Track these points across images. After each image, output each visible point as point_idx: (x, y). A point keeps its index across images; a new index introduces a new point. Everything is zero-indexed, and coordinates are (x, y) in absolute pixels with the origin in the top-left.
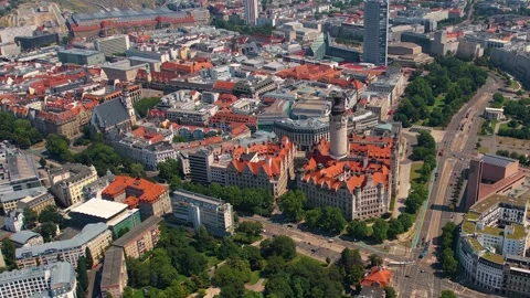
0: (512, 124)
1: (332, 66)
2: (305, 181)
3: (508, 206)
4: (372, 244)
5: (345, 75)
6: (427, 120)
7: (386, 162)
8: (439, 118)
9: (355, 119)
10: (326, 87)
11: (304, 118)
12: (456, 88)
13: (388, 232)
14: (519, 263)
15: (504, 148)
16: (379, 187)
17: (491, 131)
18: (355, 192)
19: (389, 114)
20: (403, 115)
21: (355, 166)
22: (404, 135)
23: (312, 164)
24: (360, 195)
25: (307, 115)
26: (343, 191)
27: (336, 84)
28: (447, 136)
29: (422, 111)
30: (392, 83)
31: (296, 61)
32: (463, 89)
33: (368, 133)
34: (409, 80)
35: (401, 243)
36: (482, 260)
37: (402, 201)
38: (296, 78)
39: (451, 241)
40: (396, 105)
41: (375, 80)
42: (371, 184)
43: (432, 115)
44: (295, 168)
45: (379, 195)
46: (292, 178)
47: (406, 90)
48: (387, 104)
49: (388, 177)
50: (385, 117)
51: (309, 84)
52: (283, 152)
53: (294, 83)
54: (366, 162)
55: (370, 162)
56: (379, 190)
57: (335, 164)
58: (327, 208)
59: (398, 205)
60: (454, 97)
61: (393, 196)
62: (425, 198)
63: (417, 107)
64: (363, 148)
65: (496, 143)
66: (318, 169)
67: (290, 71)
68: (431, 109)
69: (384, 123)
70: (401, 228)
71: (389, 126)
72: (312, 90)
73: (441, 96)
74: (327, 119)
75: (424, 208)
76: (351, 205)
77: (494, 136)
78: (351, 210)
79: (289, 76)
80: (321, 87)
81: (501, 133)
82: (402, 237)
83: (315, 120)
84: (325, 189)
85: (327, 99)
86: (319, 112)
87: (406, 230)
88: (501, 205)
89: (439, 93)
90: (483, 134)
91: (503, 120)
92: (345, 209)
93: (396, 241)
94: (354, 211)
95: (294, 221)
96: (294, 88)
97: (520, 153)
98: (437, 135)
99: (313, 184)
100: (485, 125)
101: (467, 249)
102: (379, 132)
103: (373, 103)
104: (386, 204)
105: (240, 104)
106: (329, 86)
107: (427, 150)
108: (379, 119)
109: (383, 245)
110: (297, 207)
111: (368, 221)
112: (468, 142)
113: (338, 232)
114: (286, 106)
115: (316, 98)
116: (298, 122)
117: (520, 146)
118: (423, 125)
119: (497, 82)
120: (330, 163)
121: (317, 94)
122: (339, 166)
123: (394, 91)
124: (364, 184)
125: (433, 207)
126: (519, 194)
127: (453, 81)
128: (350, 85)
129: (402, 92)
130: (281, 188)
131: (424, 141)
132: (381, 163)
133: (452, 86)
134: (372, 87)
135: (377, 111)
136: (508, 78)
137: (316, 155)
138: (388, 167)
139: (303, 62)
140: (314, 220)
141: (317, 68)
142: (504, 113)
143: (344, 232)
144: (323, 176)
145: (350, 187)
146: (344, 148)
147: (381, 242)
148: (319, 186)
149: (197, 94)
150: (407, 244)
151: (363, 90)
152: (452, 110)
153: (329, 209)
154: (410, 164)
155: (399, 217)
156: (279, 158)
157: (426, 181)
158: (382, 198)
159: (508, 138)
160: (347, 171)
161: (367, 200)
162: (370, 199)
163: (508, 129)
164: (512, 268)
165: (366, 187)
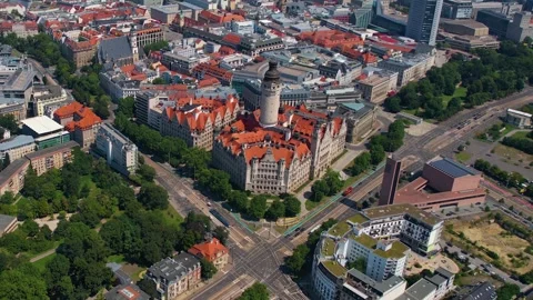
1: (363, 36)
3: (414, 221)
4: (246, 219)
5: (367, 46)
7: (310, 140)
9: (329, 92)
10: (332, 56)
16: (279, 163)
17: (497, 137)
18: (251, 162)
19: (389, 95)
21: (277, 138)
24: (256, 166)
27: (348, 55)
28: (434, 131)
30: (409, 63)
33: (331, 109)
35: (276, 227)
36: (321, 267)
37: (313, 185)
41: (396, 57)
42: (270, 158)
45: (278, 172)
48: (387, 83)
50: (379, 99)
56: (279, 168)
57: (255, 131)
59: (307, 189)
61: (310, 178)
65: (488, 152)
67: (311, 34)
69: (357, 102)
71: (359, 106)
75: (333, 199)
76: (245, 174)
77: (495, 143)
78: (245, 180)
79: (306, 39)
80: (327, 54)
81: (506, 142)
82: (282, 222)
83: (284, 86)
84: (230, 153)
87: (293, 216)
88: (406, 217)
90: (482, 137)
91: (525, 127)
93: (273, 223)
94: (248, 181)
96: (297, 52)
99: (222, 146)
100: (494, 129)
103: (369, 79)
104: (285, 182)
105: (232, 59)
106: (336, 55)
112: (453, 144)
115: (312, 65)
117: (517, 161)
118: (416, 114)
120: (254, 128)
121: (315, 61)
122: (260, 135)
123: (407, 71)
124: (263, 157)
125: (344, 201)
126: (460, 214)
128: (361, 57)
132: (302, 140)
134: (382, 64)
135: (367, 89)
137: (246, 119)
138: (309, 146)
141: (344, 35)
142: (532, 119)
144: (233, 140)
145: (247, 157)
146: (272, 116)
148: (226, 148)
149: (202, 43)
154: (361, 151)
157: (360, 172)
158: (282, 176)
159: (511, 149)
160: (268, 141)
161: (264, 173)
162: (268, 174)
163: (524, 138)
164: (346, 285)
165: (265, 159)
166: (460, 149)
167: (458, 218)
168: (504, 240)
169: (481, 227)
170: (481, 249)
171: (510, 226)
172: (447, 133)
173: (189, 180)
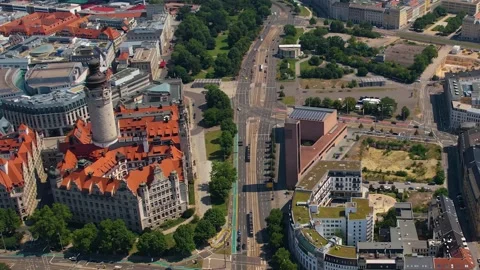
0: (314, 62)
1: (72, 11)
2: (63, 188)
3: (340, 174)
5: (93, 21)
6: (211, 70)
7: (175, 140)
8: (226, 66)
9: (118, 83)
10: (68, 42)
11: (46, 91)
12: (239, 25)
13: (195, 238)
14: (375, 253)
15: (312, 94)
16: (171, 178)
17: (292, 73)
18: (140, 192)
19: (161, 67)
20: (180, 67)
21: (132, 152)
22: (187, 93)
23: (70, 159)
24: (147, 195)
25: (50, 85)
26: (122, 194)
27: (83, 36)
28: (241, 87)
29: (202, 58)
30: (157, 27)
31: (21, 9)
32: (247, 23)
33: (139, 100)
34: (177, 19)
35: (216, 250)
36: (330, 259)
37: (203, 188)
38: (24, 33)
39: (281, 236)
40: (168, 54)
41: (134, 25)
42: (160, 177)
43: (216, 62)
44: (44, 166)
45: (173, 189)
46: (43, 180)
47: (177, 33)
48: (156, 55)
49: (181, 162)
50: (157, 74)
51: (45, 41)
52: (23, 148)
53: (24, 41)
54: (146, 145)
55: (152, 144)
56: (173, 184)
57: (103, 155)
58: (103, 223)
59: (200, 195)
60: (239, 35)
61: (191, 183)
62: (234, 180)
63: (195, 54)
64: (138, 124)
65: (301, 89)
66: (81, 168)
67: (15, 24)
68: (214, 55)
69: (158, 83)
70: (212, 229)
71: (166, 87)
72: (51, 49)
73: (222, 36)
74: (80, 89)
75: (234, 193)
76: (137, 211)
77: (297, 79)
78: (138, 217)
79: (14, 32)
80: (62, 42)
81: (304, 75)
82: (216, 241)
83: (63, 92)
84: (96, 194)
85: (75, 59)
86: (66, 79)
87: (218, 230)
88: (331, 174)
89: (219, 32)
90: (283, 78)
91: (301, 58)
92: (129, 216)
93: (208, 249)
94: (142, 217)
95: (58, 248)
96: (24, 49)
97: (333, 98)
98: (228, 88)
99: (76, 189)
100: (283, 68)
101: (306, 246)
102: (155, 97)
103: (138, 56)
104: (184, 198)
106: (74, 40)
107: (222, 112)
108: (151, 78)
109: (192, 259)
110: (58, 229)
111: (164, 227)
112: (269, 93)
113: (124, 253)
114: (17, 75)
115: (58, 59)
116: (38, 97)
117: (330, 88)
118: (207, 77)
119: (283, 10)
120: (96, 153)
121: (58, 54)
122: (110, 156)
123: (162, 37)
124: (150, 179)
125: (246, 189)
126: (345, 152)
127: (232, 14)
128: (102, 35)
129: (171, 36)
130: (29, 202)
131: (215, 100)
132: (168, 143)
133: (233, 21)
134: (132, 36)
135: (145, 67)
136: (295, 4)
137: (73, 145)
138: (178, 146)
139: (31, 10)
140: (87, 242)
141: (53, 16)
142: (302, 49)
143: (134, 250)
144: (89, 176)
145: (132, 187)
146: (112, 130)
147: (188, 254)
148: (85, 191)
150: (224, 250)
151: (120, 40)
152: (239, 53)
153: (107, 224)
154: (203, 133)
155: (207, 214)
156: (20, 159)
157: (229, 154)
158: (178, 192)
159: (313, 80)
160: (123, 161)
161: (158, 198)
162: (162, 197)
163: (311, 68)
164: (368, 261)
165: (155, 181)
166: (282, 95)
167: (346, 156)
168: (390, 158)
169: (366, 156)
170: (388, 173)
171: (383, 144)
172: (252, 85)
173: (54, 255)
